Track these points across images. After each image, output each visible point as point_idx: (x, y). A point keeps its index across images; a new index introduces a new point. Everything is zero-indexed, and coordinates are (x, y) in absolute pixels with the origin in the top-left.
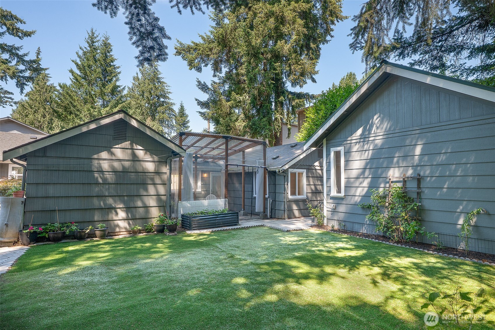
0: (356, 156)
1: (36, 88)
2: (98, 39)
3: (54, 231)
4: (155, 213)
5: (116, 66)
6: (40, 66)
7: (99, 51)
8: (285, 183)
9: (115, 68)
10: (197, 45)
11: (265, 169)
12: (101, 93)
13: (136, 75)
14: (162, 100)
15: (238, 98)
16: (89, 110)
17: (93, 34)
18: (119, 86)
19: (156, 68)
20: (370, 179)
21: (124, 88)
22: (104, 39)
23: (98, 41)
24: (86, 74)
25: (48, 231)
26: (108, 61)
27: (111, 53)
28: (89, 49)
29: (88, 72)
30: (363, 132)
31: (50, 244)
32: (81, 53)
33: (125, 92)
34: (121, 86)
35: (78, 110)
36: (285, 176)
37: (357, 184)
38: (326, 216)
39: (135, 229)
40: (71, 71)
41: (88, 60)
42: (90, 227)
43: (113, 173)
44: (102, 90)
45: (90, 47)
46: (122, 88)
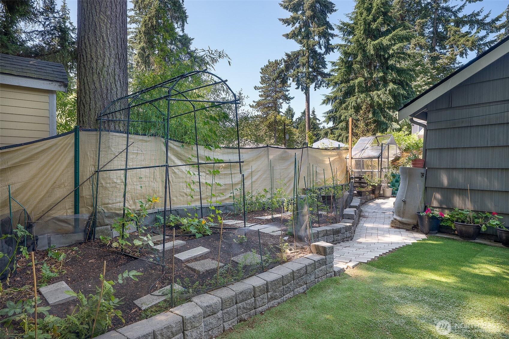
3: (463, 222)
25: (455, 219)
31: (456, 240)
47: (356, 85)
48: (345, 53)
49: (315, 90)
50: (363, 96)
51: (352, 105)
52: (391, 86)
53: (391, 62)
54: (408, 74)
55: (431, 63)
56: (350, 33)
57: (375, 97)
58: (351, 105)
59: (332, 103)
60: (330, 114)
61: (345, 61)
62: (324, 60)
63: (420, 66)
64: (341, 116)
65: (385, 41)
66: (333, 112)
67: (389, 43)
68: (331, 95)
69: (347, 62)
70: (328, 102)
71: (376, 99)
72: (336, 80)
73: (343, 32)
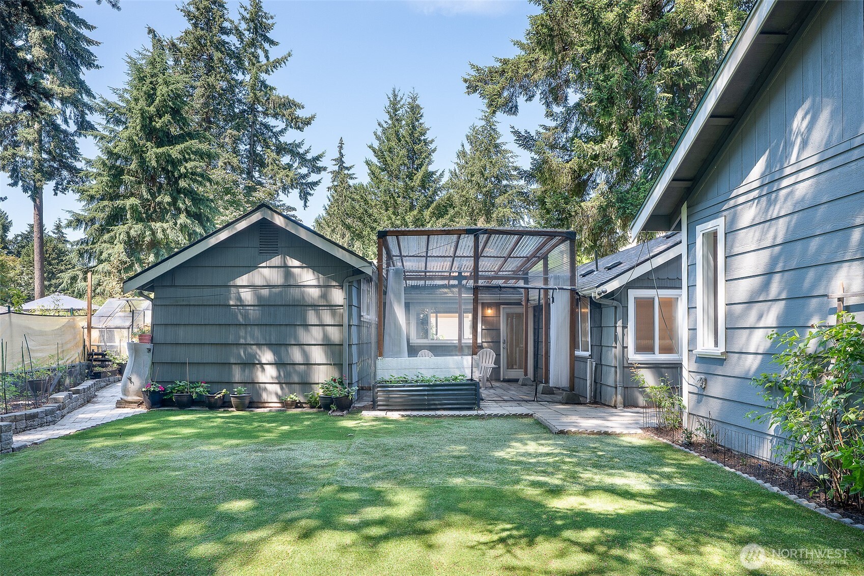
0: (747, 240)
1: (333, 196)
2: (402, 103)
4: (323, 375)
5: (428, 140)
6: (344, 165)
7: (404, 122)
8: (616, 323)
9: (426, 143)
10: (505, 62)
11: (574, 292)
12: (406, 188)
13: (461, 148)
14: (504, 182)
15: (590, 151)
16: (390, 218)
17: (395, 96)
18: (433, 173)
19: (493, 127)
20: (784, 302)
21: (442, 175)
22: (410, 100)
23: (402, 106)
24: (385, 162)
25: (175, 391)
26: (416, 135)
27: (421, 121)
28: (390, 122)
29: (388, 159)
30: (769, 165)
31: (174, 410)
32: (379, 132)
33: (444, 180)
34: (436, 172)
35: (375, 221)
36: (616, 307)
37: (750, 321)
38: (686, 405)
39: (289, 399)
40: (368, 163)
41: (388, 140)
42: (224, 391)
43: (260, 308)
44: (407, 185)
45: (391, 118)
46: (438, 174)
47: (127, 208)
48: (108, 152)
49: (56, 194)
50: (140, 226)
51: (121, 238)
52: (183, 219)
53: (182, 184)
54: (207, 206)
55: (245, 193)
56: (118, 122)
57: (159, 231)
58: (119, 238)
59: (86, 228)
60: (83, 246)
61: (109, 164)
62: (74, 144)
63: (229, 195)
64: (101, 253)
65: (175, 151)
66: (87, 243)
67: (180, 156)
68: (83, 213)
69: (113, 167)
70: (77, 225)
71: (160, 235)
72: (92, 192)
73: (107, 116)
